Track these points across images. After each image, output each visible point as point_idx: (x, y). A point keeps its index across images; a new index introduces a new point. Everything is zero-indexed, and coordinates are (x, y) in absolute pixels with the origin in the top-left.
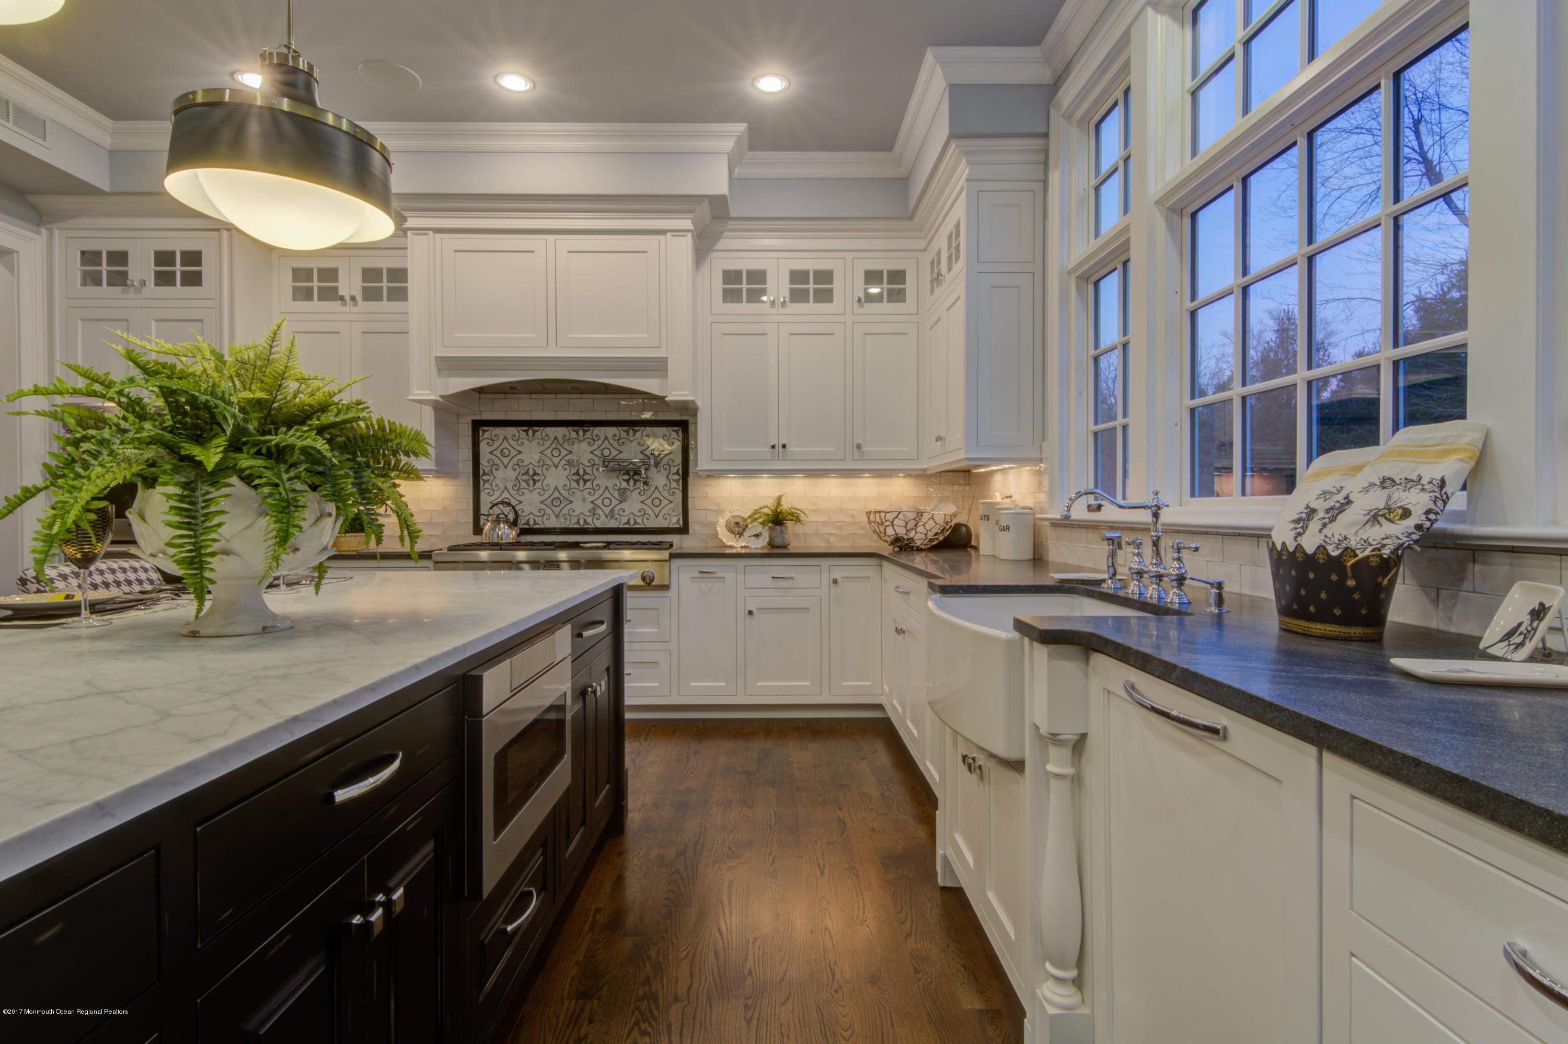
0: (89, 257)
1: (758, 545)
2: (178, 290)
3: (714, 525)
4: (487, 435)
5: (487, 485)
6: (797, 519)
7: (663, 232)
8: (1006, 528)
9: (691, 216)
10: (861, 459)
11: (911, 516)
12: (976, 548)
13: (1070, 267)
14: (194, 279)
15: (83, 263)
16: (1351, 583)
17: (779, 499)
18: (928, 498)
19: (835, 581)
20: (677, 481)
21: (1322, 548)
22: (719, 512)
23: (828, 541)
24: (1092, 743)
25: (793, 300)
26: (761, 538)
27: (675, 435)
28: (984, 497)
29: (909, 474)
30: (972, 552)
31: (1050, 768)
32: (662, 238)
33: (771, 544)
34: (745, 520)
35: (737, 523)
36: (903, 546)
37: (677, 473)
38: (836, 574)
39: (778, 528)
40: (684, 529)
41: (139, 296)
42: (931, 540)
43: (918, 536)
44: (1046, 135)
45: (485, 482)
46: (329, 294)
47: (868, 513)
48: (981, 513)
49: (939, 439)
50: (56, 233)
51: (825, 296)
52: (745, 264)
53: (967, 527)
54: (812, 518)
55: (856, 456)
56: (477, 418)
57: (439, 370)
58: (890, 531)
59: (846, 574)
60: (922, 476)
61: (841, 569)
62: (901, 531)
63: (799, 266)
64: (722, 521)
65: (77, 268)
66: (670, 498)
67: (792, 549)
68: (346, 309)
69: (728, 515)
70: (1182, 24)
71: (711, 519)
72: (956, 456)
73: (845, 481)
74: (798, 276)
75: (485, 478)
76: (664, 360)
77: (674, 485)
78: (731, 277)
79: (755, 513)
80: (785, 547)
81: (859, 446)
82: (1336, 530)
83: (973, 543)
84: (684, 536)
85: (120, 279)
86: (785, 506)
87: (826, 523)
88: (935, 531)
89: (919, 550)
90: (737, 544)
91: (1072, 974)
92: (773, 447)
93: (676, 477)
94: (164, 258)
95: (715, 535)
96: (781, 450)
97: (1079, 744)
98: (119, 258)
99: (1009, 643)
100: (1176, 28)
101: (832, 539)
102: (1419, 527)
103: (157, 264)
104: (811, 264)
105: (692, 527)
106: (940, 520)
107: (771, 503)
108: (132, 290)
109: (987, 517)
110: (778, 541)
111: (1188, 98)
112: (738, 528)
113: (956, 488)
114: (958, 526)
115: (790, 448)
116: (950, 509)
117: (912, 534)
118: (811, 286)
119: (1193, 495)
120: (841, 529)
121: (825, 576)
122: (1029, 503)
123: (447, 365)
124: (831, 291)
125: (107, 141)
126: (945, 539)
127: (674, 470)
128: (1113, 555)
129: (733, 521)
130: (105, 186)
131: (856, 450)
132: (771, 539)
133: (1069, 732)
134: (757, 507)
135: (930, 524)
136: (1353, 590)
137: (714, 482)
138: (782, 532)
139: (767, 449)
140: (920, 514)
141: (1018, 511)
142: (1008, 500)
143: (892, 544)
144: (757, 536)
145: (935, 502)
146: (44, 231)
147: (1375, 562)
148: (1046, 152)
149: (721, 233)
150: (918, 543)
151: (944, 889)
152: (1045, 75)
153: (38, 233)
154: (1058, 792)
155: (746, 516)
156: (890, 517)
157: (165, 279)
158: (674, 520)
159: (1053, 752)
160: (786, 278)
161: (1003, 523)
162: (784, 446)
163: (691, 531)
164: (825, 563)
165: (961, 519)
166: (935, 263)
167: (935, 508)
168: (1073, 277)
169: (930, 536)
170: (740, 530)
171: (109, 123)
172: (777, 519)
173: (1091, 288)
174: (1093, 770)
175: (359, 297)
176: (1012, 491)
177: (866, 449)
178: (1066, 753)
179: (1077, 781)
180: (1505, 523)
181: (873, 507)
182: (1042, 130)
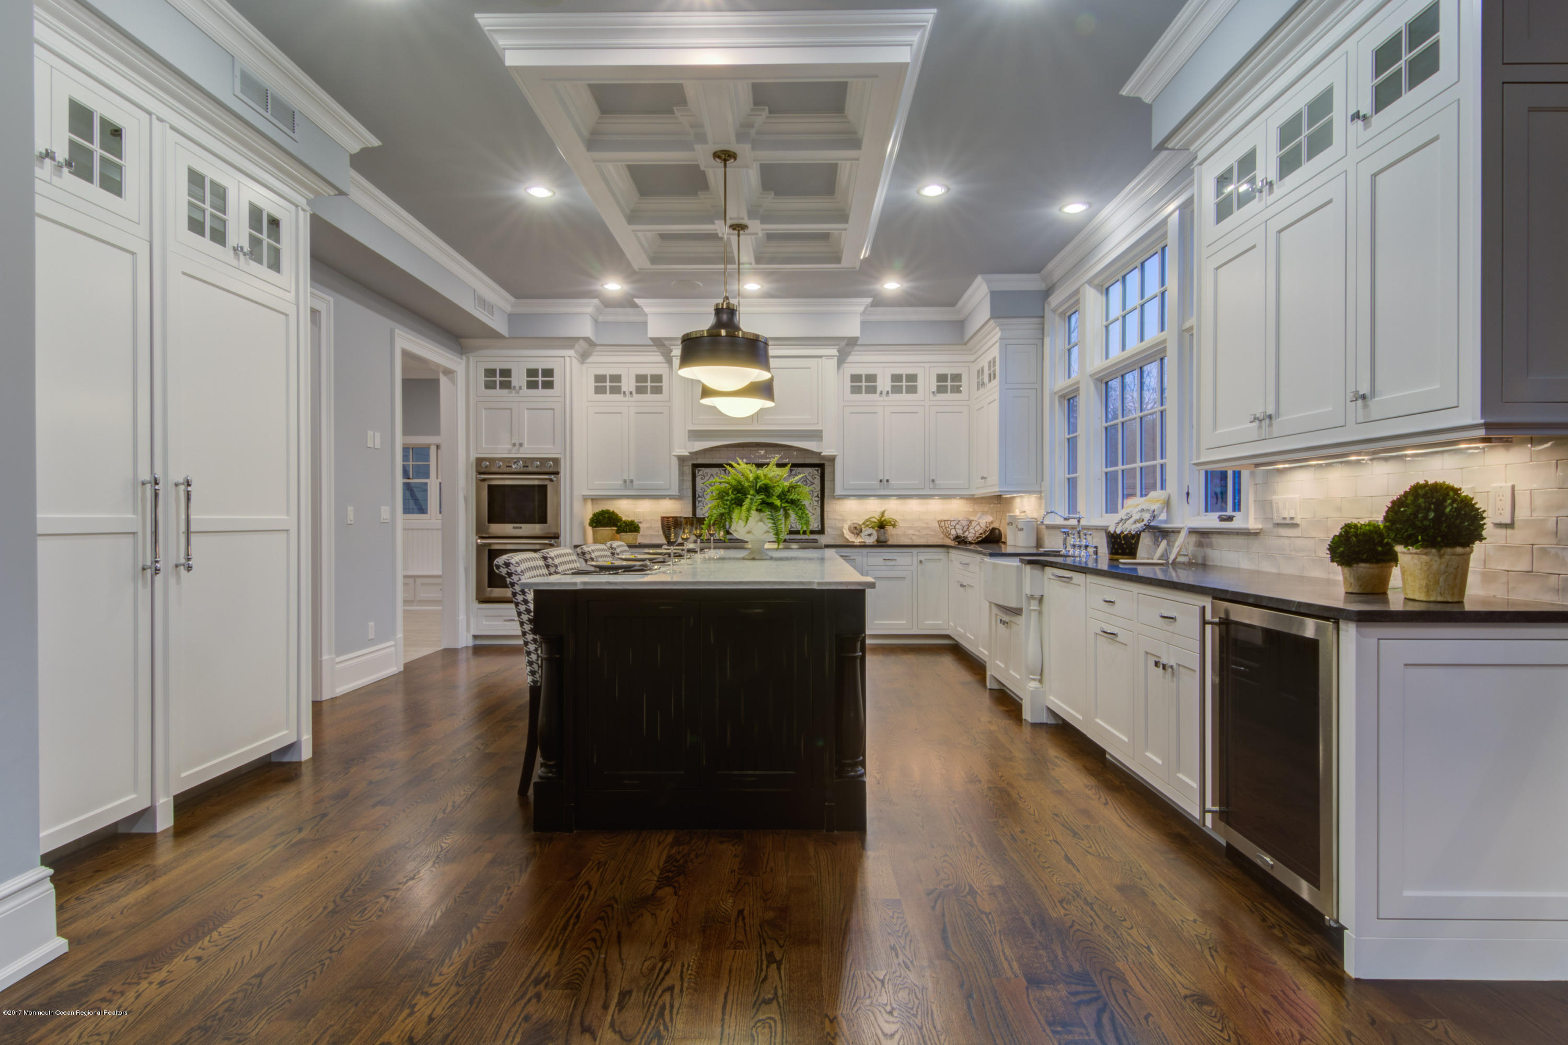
0: (490, 373)
1: (870, 541)
2: (540, 391)
3: (841, 529)
4: (701, 473)
5: (700, 504)
6: (894, 526)
7: (821, 357)
8: (1021, 530)
9: (837, 347)
10: (935, 488)
11: (965, 523)
12: (1005, 543)
13: (1055, 391)
14: (549, 385)
15: (486, 376)
16: (1123, 542)
17: (883, 513)
18: (974, 512)
19: (921, 562)
20: (817, 501)
21: (1122, 532)
22: (843, 521)
23: (911, 539)
24: (1045, 599)
25: (893, 392)
26: (872, 537)
27: (815, 472)
28: (1009, 512)
29: (962, 497)
30: (1003, 546)
31: (1031, 608)
32: (819, 360)
33: (878, 541)
34: (860, 526)
35: (855, 528)
36: (961, 542)
37: (818, 496)
38: (922, 558)
39: (882, 530)
40: (822, 531)
41: (517, 395)
42: (977, 538)
43: (970, 535)
44: (1043, 317)
45: (699, 502)
46: (616, 390)
47: (939, 522)
48: (1007, 521)
49: (983, 478)
50: (471, 359)
51: (912, 390)
52: (863, 371)
53: (999, 530)
54: (901, 524)
55: (931, 487)
56: (695, 462)
57: (689, 437)
58: (953, 532)
59: (927, 557)
60: (972, 499)
61: (924, 555)
62: (960, 532)
63: (897, 371)
64: (846, 526)
65: (482, 379)
66: (813, 512)
67: (889, 543)
68: (626, 399)
69: (849, 523)
70: (1102, 293)
71: (839, 525)
72: (994, 490)
73: (922, 501)
74: (896, 378)
75: (700, 499)
76: (821, 431)
77: (816, 503)
78: (855, 378)
79: (867, 520)
80: (886, 542)
81: (933, 481)
82: (1125, 526)
83: (1003, 540)
84: (822, 536)
85: (506, 385)
86: (887, 516)
87: (910, 528)
88: (980, 532)
89: (971, 543)
90: (857, 541)
91: (1038, 677)
92: (881, 481)
93: (817, 499)
94: (532, 373)
95: (842, 535)
96: (886, 483)
97: (1041, 600)
98: (506, 373)
99: (1017, 566)
100: (1099, 295)
101: (914, 538)
102: (1145, 525)
103: (528, 376)
104: (904, 371)
105: (827, 530)
106: (983, 525)
107: (877, 516)
108: (514, 391)
109: (1011, 524)
110: (882, 538)
111: (1104, 329)
112: (857, 530)
113: (991, 506)
114: (993, 529)
115: (891, 482)
116: (989, 519)
117: (967, 534)
118: (904, 384)
119: (1107, 512)
120: (919, 531)
121: (915, 559)
122: (1035, 516)
123: (695, 435)
124: (916, 386)
125: (508, 309)
126: (986, 537)
127: (815, 494)
128: (1065, 540)
129: (853, 526)
130: (507, 335)
131: (931, 483)
132: (878, 537)
133: (1037, 594)
134: (867, 518)
135: (978, 528)
136: (1123, 544)
137: (841, 502)
138: (884, 533)
139: (877, 483)
140: (971, 522)
141: (1028, 520)
142: (1023, 514)
143: (954, 539)
144: (870, 535)
145: (979, 515)
146: (464, 358)
147: (1130, 535)
148: (1043, 324)
149: (851, 352)
150: (970, 539)
151: (990, 689)
152: (1042, 286)
153: (462, 359)
154: (1034, 616)
155: (861, 523)
156: (953, 523)
157: (532, 385)
158: (816, 525)
159: (1033, 602)
160: (889, 379)
161: (1020, 527)
162: (888, 481)
163: (826, 533)
164: (915, 551)
165: (996, 525)
166: (980, 372)
167: (980, 518)
168: (1057, 396)
169: (977, 535)
170: (858, 532)
171: (513, 300)
172: (881, 525)
173: (1066, 402)
174: (1045, 608)
175: (634, 392)
176: (1026, 508)
177: (937, 482)
178: (1037, 602)
179: (1040, 613)
180: (1172, 523)
181: (940, 518)
182: (1042, 315)
